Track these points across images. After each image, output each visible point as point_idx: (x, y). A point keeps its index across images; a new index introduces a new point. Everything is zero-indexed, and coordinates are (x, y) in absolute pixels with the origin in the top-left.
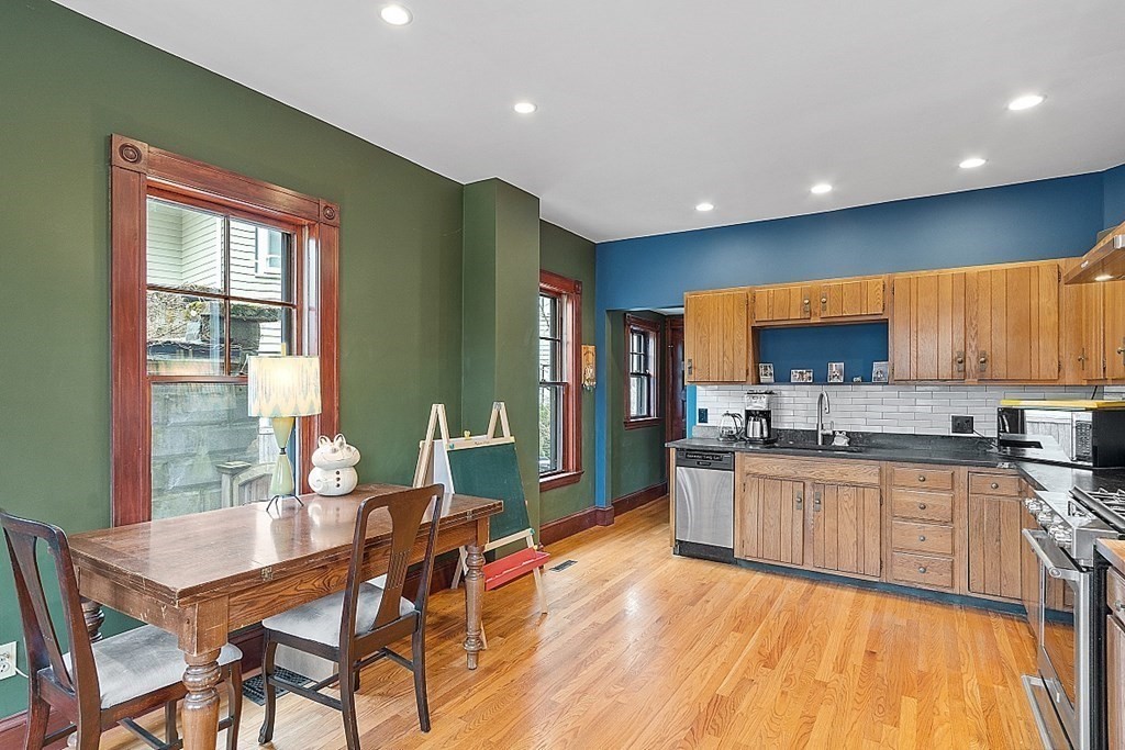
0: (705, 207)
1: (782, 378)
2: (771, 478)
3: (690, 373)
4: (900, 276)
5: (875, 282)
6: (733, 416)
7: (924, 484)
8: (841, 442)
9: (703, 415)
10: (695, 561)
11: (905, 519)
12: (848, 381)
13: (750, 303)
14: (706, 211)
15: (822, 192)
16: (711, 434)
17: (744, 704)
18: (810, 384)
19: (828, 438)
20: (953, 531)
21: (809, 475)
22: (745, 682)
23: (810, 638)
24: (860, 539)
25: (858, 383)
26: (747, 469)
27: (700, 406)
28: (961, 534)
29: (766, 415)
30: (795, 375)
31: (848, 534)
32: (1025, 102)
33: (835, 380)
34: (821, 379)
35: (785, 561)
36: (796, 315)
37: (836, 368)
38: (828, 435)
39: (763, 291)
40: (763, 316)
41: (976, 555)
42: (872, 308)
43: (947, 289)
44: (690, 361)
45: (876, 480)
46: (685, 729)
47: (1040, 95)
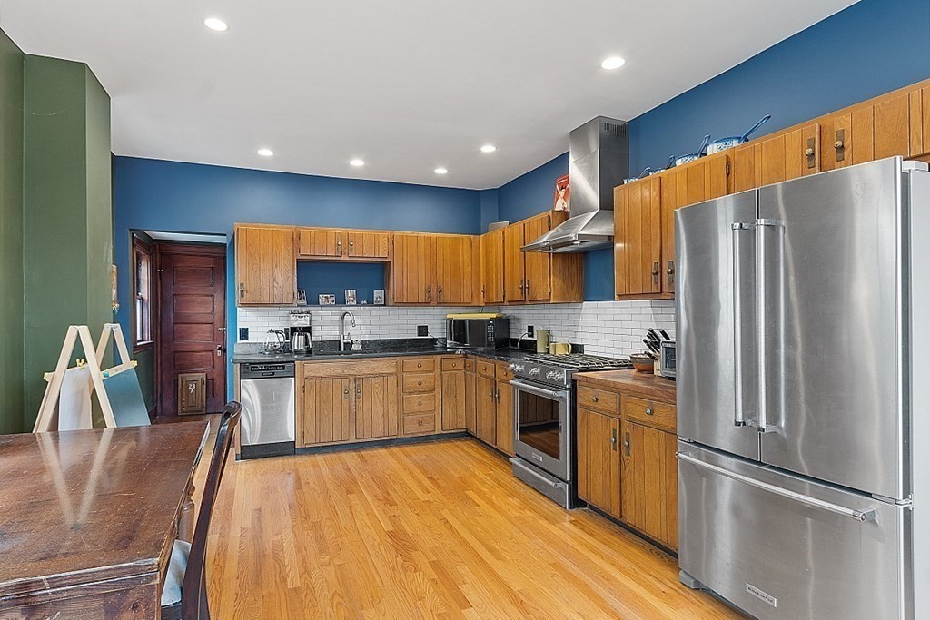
0: (266, 152)
1: (313, 302)
2: (325, 378)
3: (242, 296)
4: (397, 233)
5: (384, 235)
6: (277, 332)
7: (421, 369)
8: (356, 347)
9: (244, 334)
10: (260, 460)
11: (411, 393)
12: (359, 303)
13: (296, 239)
14: (265, 156)
15: (357, 165)
16: (253, 350)
17: (408, 529)
18: (333, 306)
19: (349, 345)
20: (435, 396)
21: (353, 373)
22: (393, 519)
23: (394, 482)
24: (386, 412)
25: (364, 305)
26: (306, 374)
27: (240, 325)
28: (439, 396)
29: (307, 330)
30: (322, 298)
31: (378, 409)
32: (488, 149)
33: (351, 303)
34: (341, 301)
35: (337, 439)
36: (330, 253)
37: (350, 293)
38: (348, 343)
39: (306, 231)
40: (307, 252)
41: (446, 408)
42: (382, 253)
43: (422, 245)
44: (242, 285)
45: (393, 370)
46: (397, 556)
47: (494, 146)
